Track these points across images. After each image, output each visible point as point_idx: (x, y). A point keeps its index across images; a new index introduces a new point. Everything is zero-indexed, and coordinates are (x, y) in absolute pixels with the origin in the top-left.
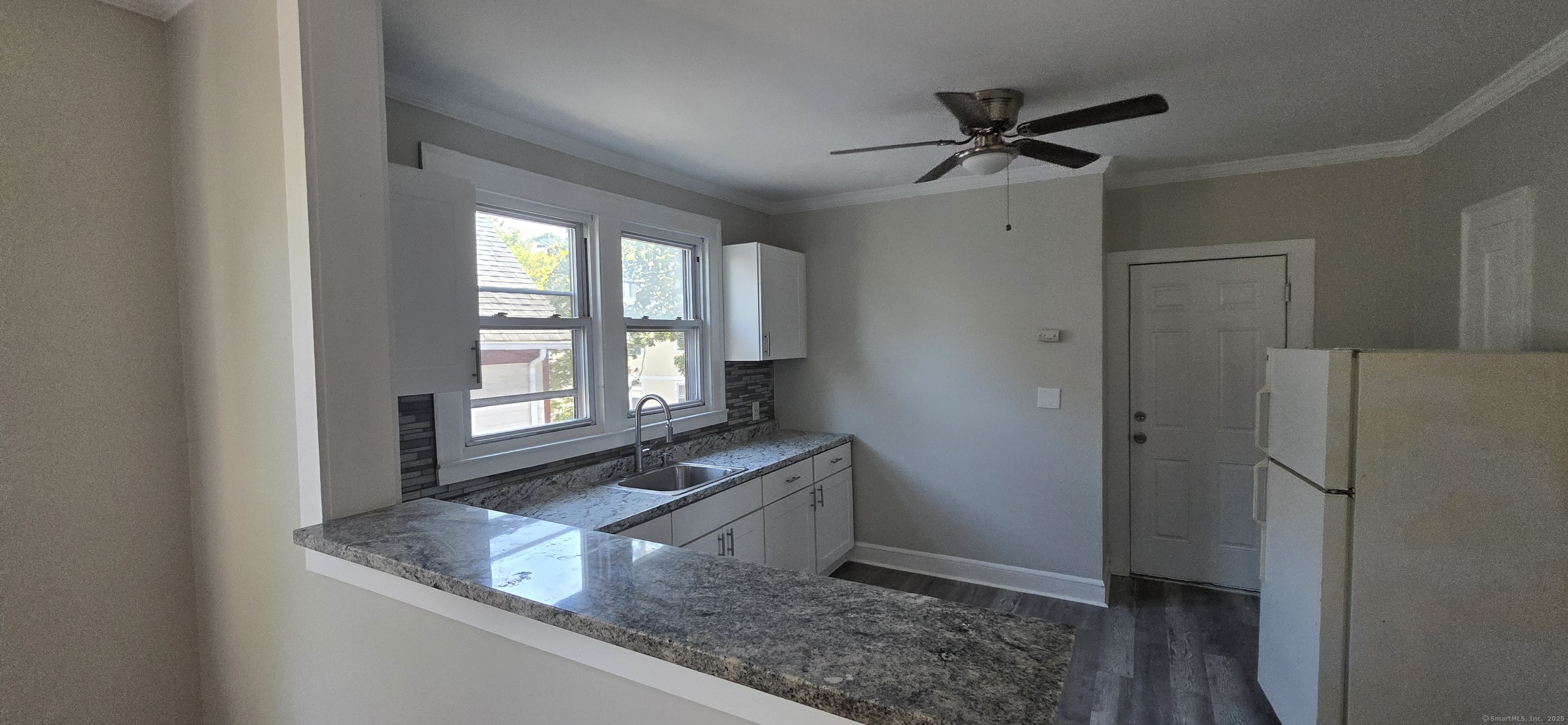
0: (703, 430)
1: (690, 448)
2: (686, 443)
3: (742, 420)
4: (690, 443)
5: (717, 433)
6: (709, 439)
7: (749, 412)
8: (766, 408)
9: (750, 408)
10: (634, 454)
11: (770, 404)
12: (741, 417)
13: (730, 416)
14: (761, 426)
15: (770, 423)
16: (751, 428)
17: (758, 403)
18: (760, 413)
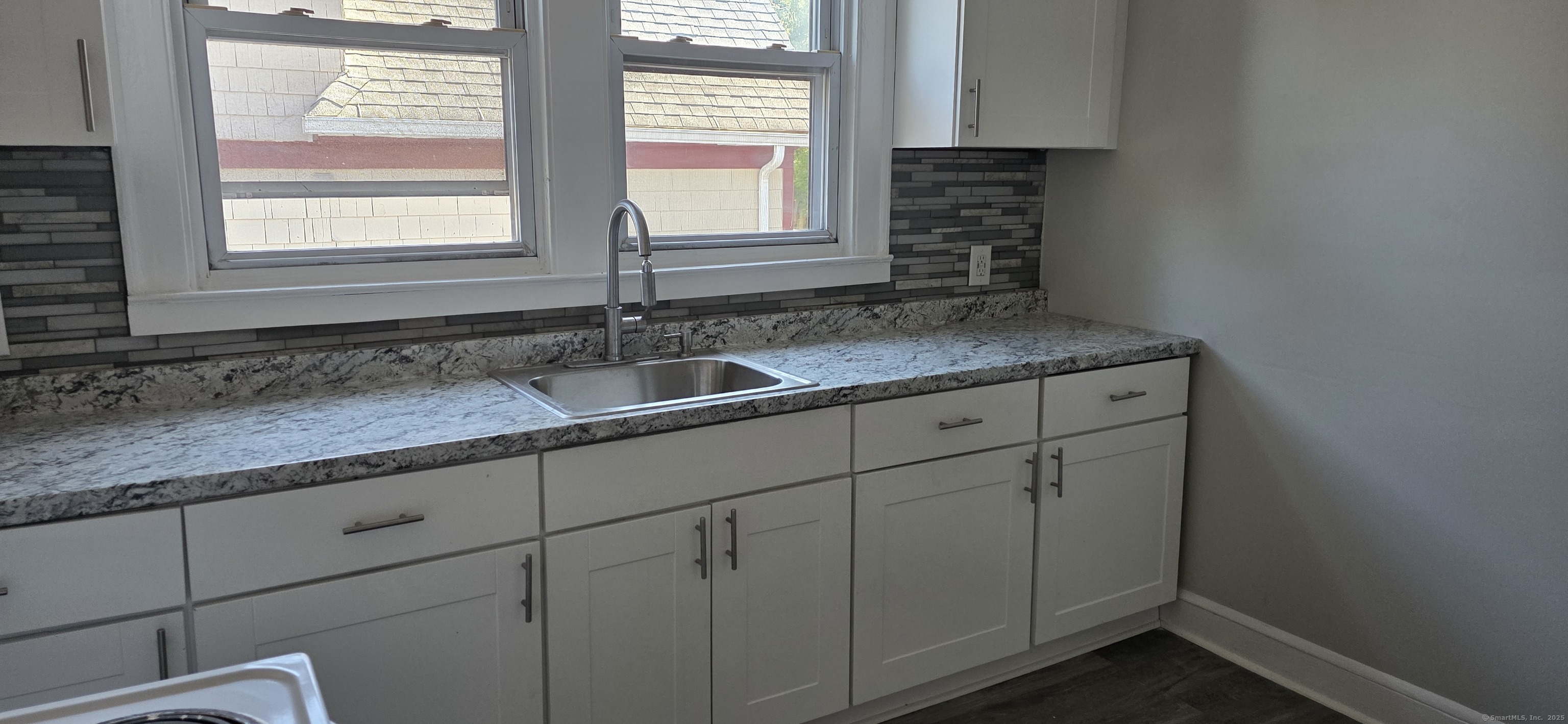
0: (820, 293)
1: (775, 328)
2: (764, 317)
3: (935, 283)
4: (775, 318)
5: (860, 304)
6: (832, 313)
7: (959, 266)
8: (1015, 262)
9: (966, 257)
10: (604, 325)
11: (1028, 255)
12: (931, 276)
13: (895, 270)
14: (989, 299)
15: (1023, 297)
16: (956, 301)
17: (987, 250)
18: (994, 272)
